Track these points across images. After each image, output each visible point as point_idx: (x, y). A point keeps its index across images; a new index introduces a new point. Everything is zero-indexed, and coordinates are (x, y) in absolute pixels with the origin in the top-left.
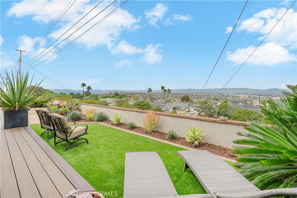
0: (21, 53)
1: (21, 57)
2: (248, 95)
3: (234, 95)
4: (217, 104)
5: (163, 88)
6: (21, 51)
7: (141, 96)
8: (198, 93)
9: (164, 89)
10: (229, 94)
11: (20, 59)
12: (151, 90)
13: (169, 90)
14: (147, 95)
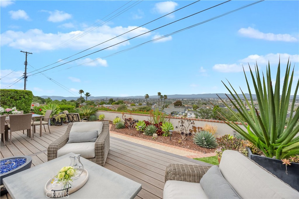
0: (26, 55)
1: (26, 59)
2: (225, 100)
3: (214, 99)
4: (206, 107)
5: (159, 94)
6: (27, 53)
7: (132, 102)
8: (184, 99)
9: (161, 95)
10: (210, 99)
11: (26, 62)
12: (148, 96)
13: (165, 96)
14: (138, 100)
